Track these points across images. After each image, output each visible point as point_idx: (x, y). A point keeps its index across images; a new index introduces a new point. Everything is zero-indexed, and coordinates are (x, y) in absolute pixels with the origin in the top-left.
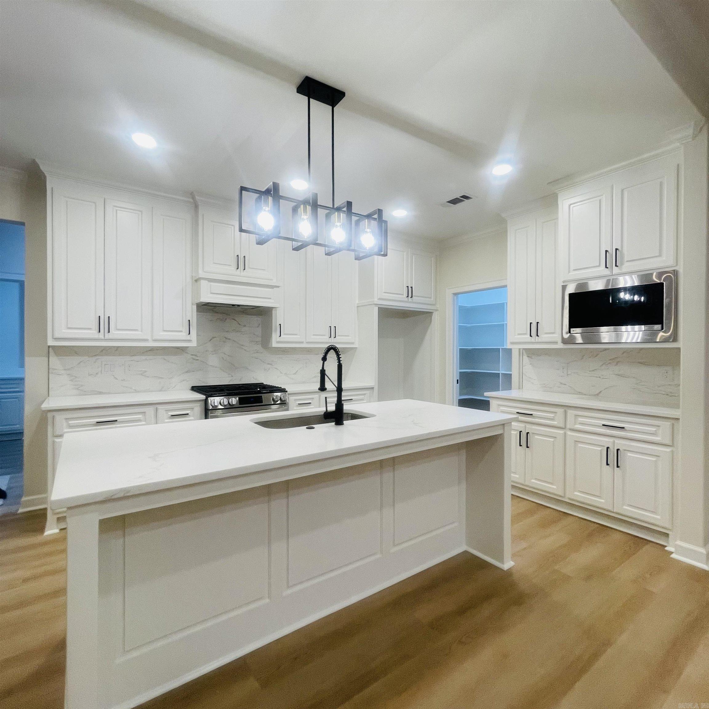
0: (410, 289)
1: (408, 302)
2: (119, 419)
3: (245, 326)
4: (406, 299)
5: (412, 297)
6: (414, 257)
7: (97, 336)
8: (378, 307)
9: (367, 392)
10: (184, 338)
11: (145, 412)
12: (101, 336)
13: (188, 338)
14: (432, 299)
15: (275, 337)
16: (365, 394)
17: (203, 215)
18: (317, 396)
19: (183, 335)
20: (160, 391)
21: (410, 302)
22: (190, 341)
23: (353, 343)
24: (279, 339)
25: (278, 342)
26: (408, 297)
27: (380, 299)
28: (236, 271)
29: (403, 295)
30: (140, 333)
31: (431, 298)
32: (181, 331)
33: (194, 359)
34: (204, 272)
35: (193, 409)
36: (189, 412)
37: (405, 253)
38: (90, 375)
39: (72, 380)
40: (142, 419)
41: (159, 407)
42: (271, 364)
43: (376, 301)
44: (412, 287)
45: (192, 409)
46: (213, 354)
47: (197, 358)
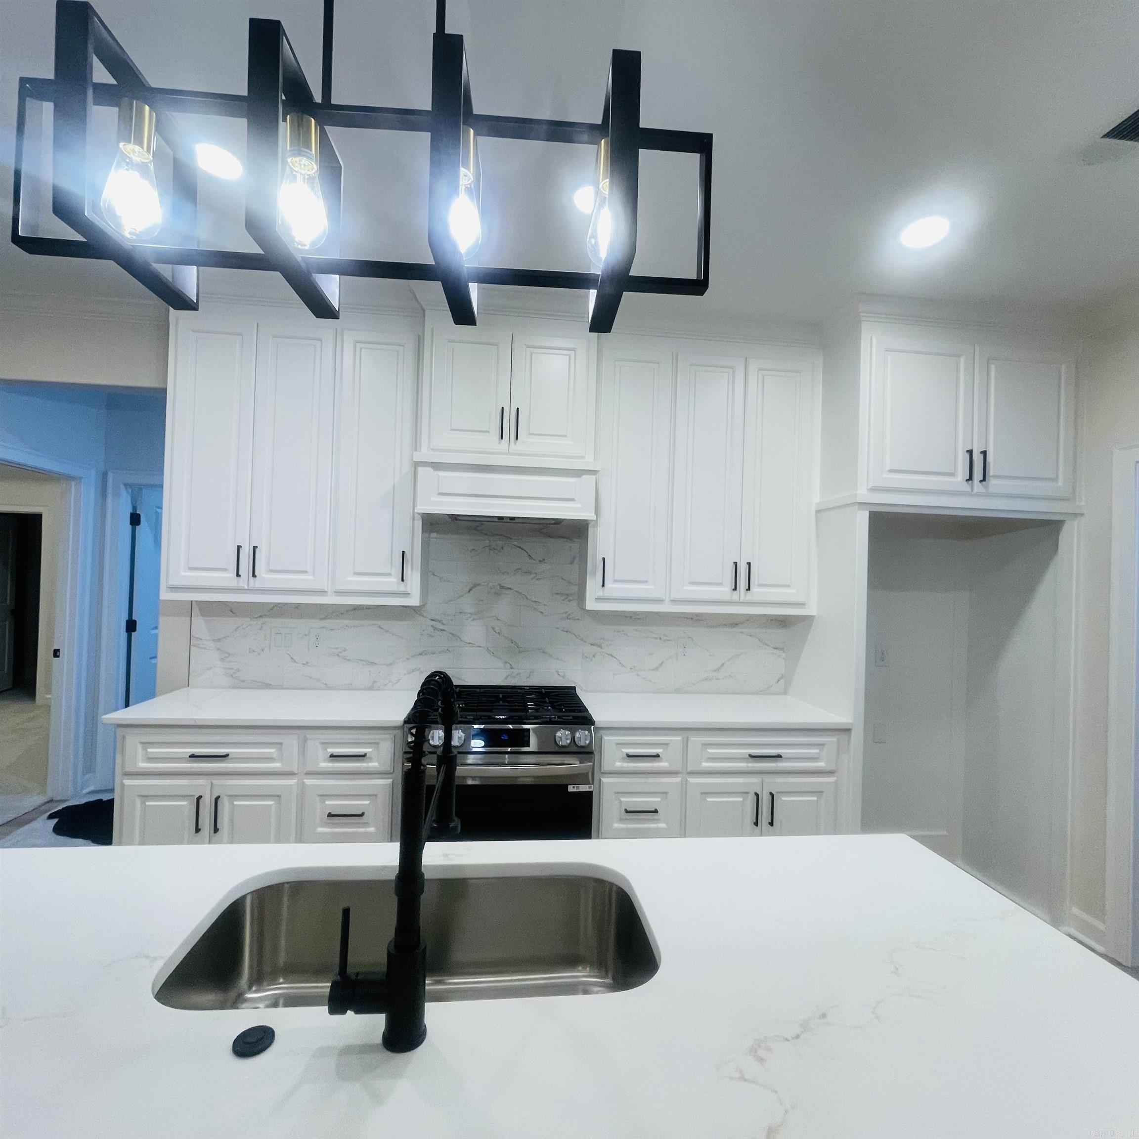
0: (978, 459)
1: (971, 494)
2: (231, 753)
3: (542, 561)
4: (966, 487)
5: (984, 479)
6: (993, 367)
7: (234, 582)
8: (870, 512)
9: (830, 740)
10: (394, 588)
11: (281, 744)
12: (242, 583)
13: (402, 588)
14: (1060, 483)
15: (592, 586)
16: (823, 745)
17: (432, 330)
18: (679, 738)
19: (392, 582)
20: (371, 688)
21: (978, 495)
22: (406, 594)
23: (802, 605)
24: (600, 593)
25: (598, 599)
26: (971, 478)
27: (874, 490)
28: (500, 443)
29: (952, 474)
30: (311, 577)
31: (1055, 480)
32: (389, 574)
33: (435, 629)
34: (432, 449)
35: (378, 743)
36: (370, 750)
37: (962, 360)
38: (252, 651)
39: (223, 660)
40: (275, 756)
41: (310, 734)
42: (600, 646)
43: (863, 494)
44: (984, 453)
45: (376, 745)
46: (474, 620)
47: (442, 627)
